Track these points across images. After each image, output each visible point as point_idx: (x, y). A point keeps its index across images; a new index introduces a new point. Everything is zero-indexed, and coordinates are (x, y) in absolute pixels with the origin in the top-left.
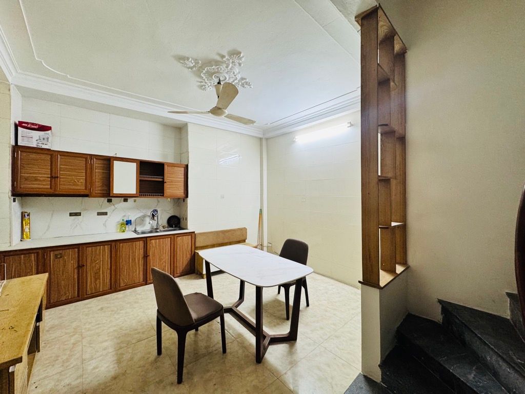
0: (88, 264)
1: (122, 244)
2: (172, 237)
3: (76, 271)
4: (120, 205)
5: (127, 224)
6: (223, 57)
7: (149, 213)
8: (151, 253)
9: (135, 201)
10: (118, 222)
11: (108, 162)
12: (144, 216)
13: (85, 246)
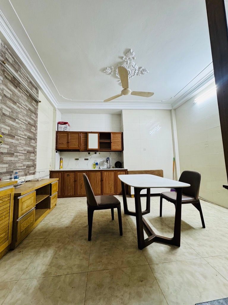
0: (78, 180)
1: (91, 173)
2: (115, 171)
3: (74, 183)
4: (93, 155)
5: (96, 165)
6: (122, 58)
7: (105, 159)
8: (104, 179)
9: (99, 153)
10: (93, 164)
11: (86, 134)
12: (104, 161)
13: (77, 172)
